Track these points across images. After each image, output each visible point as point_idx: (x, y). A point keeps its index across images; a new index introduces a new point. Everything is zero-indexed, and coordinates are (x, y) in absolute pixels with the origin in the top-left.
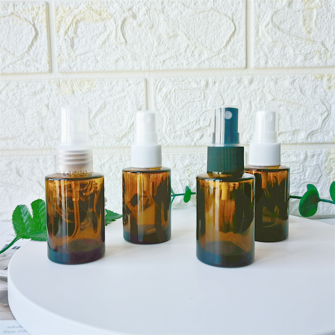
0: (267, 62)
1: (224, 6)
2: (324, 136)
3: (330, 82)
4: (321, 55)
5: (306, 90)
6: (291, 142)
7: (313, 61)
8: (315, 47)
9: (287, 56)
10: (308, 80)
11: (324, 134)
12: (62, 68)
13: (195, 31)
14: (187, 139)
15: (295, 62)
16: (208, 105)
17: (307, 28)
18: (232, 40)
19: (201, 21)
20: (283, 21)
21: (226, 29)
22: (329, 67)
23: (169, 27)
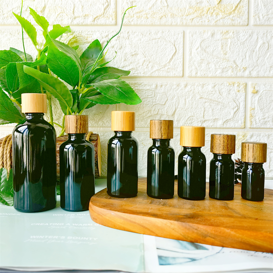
1: (169, 35)
2: (235, 123)
3: (239, 87)
4: (233, 69)
5: (223, 92)
6: (212, 127)
7: (228, 73)
8: (229, 64)
9: (211, 69)
10: (224, 86)
11: (235, 122)
13: (149, 52)
14: (142, 123)
15: (216, 73)
16: (157, 100)
17: (224, 51)
18: (174, 58)
19: (153, 45)
20: (208, 46)
21: (170, 51)
22: (239, 77)
23: (132, 48)
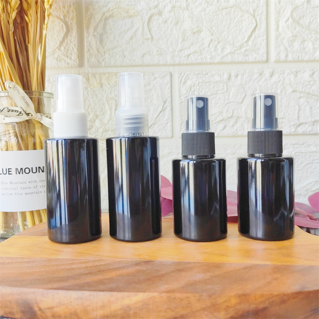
0: (287, 56)
1: (245, 3)
12: (92, 63)
13: (218, 27)
16: (231, 97)
19: (224, 17)
20: (302, 17)
21: (248, 24)
23: (193, 23)
